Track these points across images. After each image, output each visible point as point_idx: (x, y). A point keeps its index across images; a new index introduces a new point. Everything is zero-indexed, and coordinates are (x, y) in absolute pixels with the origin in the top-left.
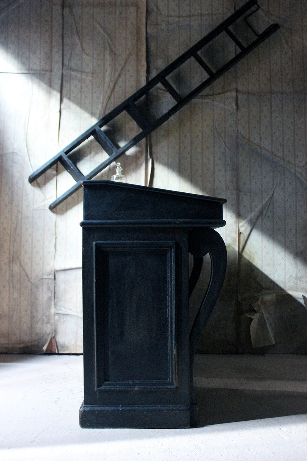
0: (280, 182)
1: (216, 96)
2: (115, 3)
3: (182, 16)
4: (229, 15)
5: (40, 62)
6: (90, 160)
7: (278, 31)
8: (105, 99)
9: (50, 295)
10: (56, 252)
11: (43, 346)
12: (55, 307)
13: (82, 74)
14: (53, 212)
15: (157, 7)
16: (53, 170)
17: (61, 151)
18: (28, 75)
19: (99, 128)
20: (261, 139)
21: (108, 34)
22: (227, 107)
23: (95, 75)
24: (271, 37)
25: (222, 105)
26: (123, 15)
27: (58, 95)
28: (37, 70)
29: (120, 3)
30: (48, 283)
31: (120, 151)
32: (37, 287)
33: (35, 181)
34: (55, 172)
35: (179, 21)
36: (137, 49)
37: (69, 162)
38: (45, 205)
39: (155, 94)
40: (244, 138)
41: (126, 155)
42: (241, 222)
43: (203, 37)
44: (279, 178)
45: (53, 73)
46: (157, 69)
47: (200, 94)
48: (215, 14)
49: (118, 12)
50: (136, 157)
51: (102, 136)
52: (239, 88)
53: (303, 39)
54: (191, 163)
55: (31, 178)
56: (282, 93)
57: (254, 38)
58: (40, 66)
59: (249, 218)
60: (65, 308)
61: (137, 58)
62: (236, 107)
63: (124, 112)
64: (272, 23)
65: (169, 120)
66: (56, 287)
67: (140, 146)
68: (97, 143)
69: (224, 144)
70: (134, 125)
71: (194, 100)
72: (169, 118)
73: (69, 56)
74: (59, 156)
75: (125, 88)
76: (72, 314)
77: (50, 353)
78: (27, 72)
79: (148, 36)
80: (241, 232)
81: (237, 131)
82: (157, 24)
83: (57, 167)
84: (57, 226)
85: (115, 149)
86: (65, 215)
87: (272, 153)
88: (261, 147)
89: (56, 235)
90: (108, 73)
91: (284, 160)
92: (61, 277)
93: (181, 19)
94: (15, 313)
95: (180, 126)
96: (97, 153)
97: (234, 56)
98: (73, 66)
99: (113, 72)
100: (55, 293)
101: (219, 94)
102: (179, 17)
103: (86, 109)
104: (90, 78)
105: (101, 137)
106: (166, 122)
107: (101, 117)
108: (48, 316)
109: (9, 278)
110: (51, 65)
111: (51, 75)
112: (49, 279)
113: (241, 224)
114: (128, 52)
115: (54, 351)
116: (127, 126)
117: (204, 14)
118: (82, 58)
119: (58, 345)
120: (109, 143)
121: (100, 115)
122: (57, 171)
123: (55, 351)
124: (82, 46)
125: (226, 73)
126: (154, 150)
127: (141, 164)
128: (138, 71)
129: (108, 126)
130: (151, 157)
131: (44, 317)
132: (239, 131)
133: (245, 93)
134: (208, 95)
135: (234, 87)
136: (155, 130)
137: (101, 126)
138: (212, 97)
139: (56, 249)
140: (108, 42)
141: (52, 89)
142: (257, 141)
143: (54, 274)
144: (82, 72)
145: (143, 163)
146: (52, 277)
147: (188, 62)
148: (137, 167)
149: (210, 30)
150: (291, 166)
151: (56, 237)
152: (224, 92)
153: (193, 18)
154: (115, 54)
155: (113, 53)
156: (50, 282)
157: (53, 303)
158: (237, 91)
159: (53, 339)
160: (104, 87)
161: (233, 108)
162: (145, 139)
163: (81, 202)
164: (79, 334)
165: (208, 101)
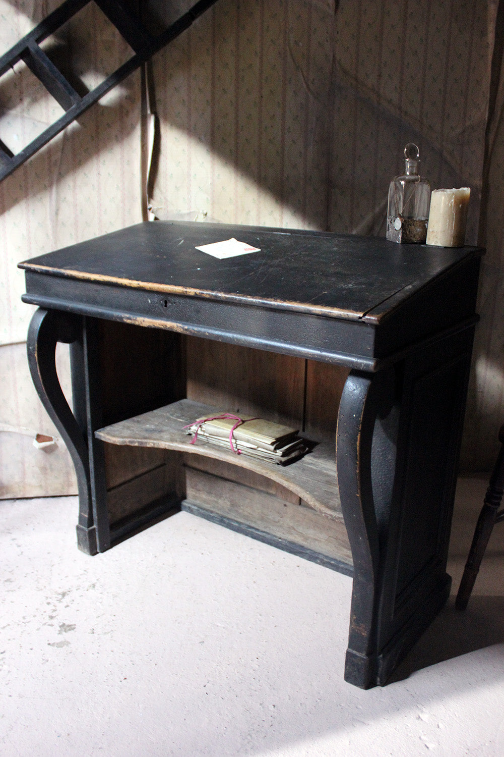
6: (23, 117)
19: (36, 44)
20: (380, 76)
31: (87, 99)
40: (345, 72)
41: (99, 105)
50: (120, 110)
51: (45, 65)
54: (237, 123)
63: (91, 4)
65: (191, 27)
67: (129, 86)
68: (34, 78)
69: (305, 86)
70: (114, 35)
72: (191, 24)
76: (10, 430)
81: (334, 56)
85: (75, 98)
87: (400, 108)
88: (379, 95)
91: (421, 123)
95: (214, 43)
96: (35, 100)
105: (43, 67)
106: (185, 32)
116: (99, 39)
120: (61, 82)
121: (35, 11)
126: (159, 95)
127: (133, 127)
129: (57, 36)
130: (154, 112)
132: (338, 57)
136: (162, 51)
137: (39, 40)
142: (371, 81)
145: (137, 122)
148: (124, 133)
161: (328, 5)
162: (139, 70)
163: (9, 210)
164: (27, 465)
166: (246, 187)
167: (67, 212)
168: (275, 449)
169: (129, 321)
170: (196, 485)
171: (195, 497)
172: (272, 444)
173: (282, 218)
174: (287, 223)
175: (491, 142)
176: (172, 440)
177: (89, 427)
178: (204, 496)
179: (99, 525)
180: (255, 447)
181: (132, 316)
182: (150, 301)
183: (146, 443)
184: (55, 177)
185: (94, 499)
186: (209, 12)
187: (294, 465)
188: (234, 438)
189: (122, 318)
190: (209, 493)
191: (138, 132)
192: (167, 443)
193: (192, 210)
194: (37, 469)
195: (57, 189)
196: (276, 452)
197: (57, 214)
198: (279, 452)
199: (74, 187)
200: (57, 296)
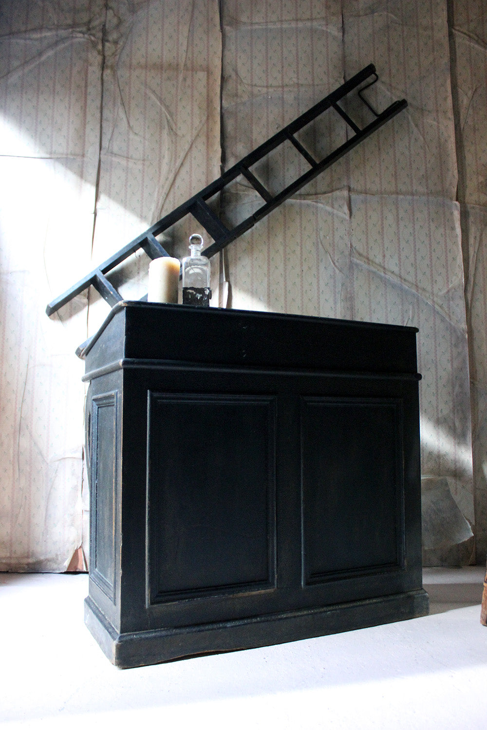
0: (413, 317)
1: (320, 195)
2: (177, 65)
3: (271, 86)
4: (337, 86)
5: (68, 143)
6: (138, 284)
7: (404, 110)
8: (162, 197)
9: (75, 483)
11: (64, 561)
12: (83, 501)
13: (128, 161)
15: (237, 74)
16: (83, 297)
17: (96, 269)
18: (49, 160)
19: (153, 236)
20: (384, 256)
21: (167, 107)
22: (335, 212)
23: (147, 163)
24: (395, 118)
25: (329, 208)
26: (189, 82)
27: (93, 190)
28: (62, 154)
29: (184, 66)
30: (73, 465)
32: (56, 471)
33: (56, 313)
34: (86, 300)
35: (267, 93)
36: (208, 128)
37: (108, 285)
39: (233, 191)
40: (360, 255)
43: (301, 115)
44: (411, 312)
45: (85, 159)
46: (236, 157)
47: (298, 192)
48: (317, 85)
49: (181, 78)
51: (158, 248)
52: (352, 186)
53: (438, 123)
54: (286, 288)
55: (51, 307)
56: (413, 194)
57: (371, 119)
58: (67, 148)
61: (208, 141)
62: (349, 212)
63: (189, 215)
64: (395, 100)
65: (254, 227)
66: (85, 471)
68: (149, 259)
69: (332, 263)
70: (202, 232)
71: (289, 201)
72: (253, 225)
73: (109, 137)
74: (93, 276)
75: (191, 182)
77: (74, 571)
78: (48, 156)
79: (223, 111)
81: (351, 244)
82: (236, 95)
83: (89, 292)
87: (400, 277)
88: (384, 269)
89: (85, 393)
90: (166, 160)
91: (417, 286)
93: (271, 90)
94: (22, 510)
95: (269, 238)
96: (147, 273)
97: (344, 142)
98: (116, 149)
99: (173, 159)
100: (83, 480)
101: (325, 193)
102: (267, 87)
103: (133, 210)
104: (140, 167)
105: (155, 249)
106: (250, 230)
107: (155, 222)
108: (72, 515)
109: (14, 458)
110: (83, 148)
111: (83, 162)
112: (74, 458)
114: (195, 133)
115: (81, 569)
117: (302, 85)
118: (129, 139)
119: (87, 559)
121: (152, 221)
122: (88, 298)
123: (83, 569)
124: (129, 123)
125: (333, 165)
126: (232, 270)
128: (209, 159)
129: (166, 235)
130: (228, 281)
131: (66, 516)
132: (354, 245)
133: (361, 193)
134: (308, 195)
135: (345, 184)
136: (234, 242)
137: (155, 234)
138: (314, 197)
140: (167, 119)
141: (83, 181)
142: (379, 260)
143: (81, 451)
144: (128, 158)
145: (216, 288)
146: (79, 455)
147: (280, 147)
149: (311, 106)
150: (428, 295)
151: (86, 397)
152: (332, 191)
153: (286, 89)
154: (176, 134)
155: (173, 132)
156: (76, 463)
157: (79, 495)
158: (350, 190)
159: (79, 550)
160: (159, 181)
161: (345, 213)
162: (218, 254)
165: (309, 202)
175: (469, 299)
186: (265, 218)
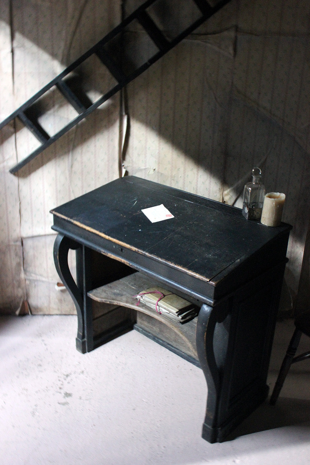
1: (209, 36)
6: (54, 115)
8: (69, 36)
9: (19, 260)
10: (21, 218)
11: (17, 309)
12: (25, 273)
14: (15, 174)
16: (10, 127)
19: (61, 78)
20: (259, 93)
22: (222, 51)
25: (216, 48)
27: (8, 30)
30: (16, 250)
32: (4, 253)
34: (12, 129)
38: (4, 167)
40: (239, 92)
42: (226, 190)
44: (275, 142)
50: (108, 111)
52: (239, 26)
56: (294, 35)
59: (235, 185)
60: (35, 274)
62: (233, 52)
63: (93, 55)
66: (24, 253)
67: (114, 99)
69: (214, 99)
76: (43, 280)
77: (23, 314)
80: (225, 200)
81: (232, 83)
83: (15, 124)
84: (20, 190)
85: (82, 109)
86: (28, 178)
87: (271, 112)
88: (258, 105)
89: (20, 200)
91: (283, 121)
92: (28, 244)
95: (162, 75)
96: (61, 106)
100: (24, 259)
101: (214, 33)
103: (45, 48)
104: (48, 4)
108: (18, 281)
112: (16, 245)
113: (226, 192)
115: (27, 312)
116: (97, 72)
119: (31, 308)
122: (15, 127)
126: (130, 103)
127: (115, 121)
130: (127, 114)
131: (15, 282)
132: (235, 83)
133: (247, 33)
134: (200, 35)
135: (234, 24)
138: (204, 37)
139: (21, 214)
142: (254, 96)
143: (21, 240)
145: (117, 119)
146: (19, 243)
148: (109, 124)
151: (20, 203)
152: (221, 32)
156: (17, 248)
157: (22, 268)
158: (237, 29)
159: (25, 302)
160: (66, 19)
161: (230, 53)
162: (119, 92)
163: (46, 164)
164: (51, 298)
165: (199, 42)
166: (178, 155)
167: (77, 166)
168: (179, 315)
169: (104, 254)
170: (142, 317)
171: (141, 323)
172: (177, 312)
173: (198, 173)
174: (201, 175)
176: (127, 302)
177: (84, 290)
178: (146, 323)
179: (88, 339)
180: (168, 312)
181: (105, 252)
182: (114, 247)
183: (113, 302)
184: (71, 147)
185: (85, 326)
187: (187, 324)
188: (158, 306)
189: (100, 251)
190: (149, 323)
191: (117, 124)
192: (124, 304)
193: (147, 167)
194: (57, 300)
195: (72, 153)
196: (178, 317)
197: (72, 167)
198: (180, 317)
199: (82, 152)
200: (69, 231)
